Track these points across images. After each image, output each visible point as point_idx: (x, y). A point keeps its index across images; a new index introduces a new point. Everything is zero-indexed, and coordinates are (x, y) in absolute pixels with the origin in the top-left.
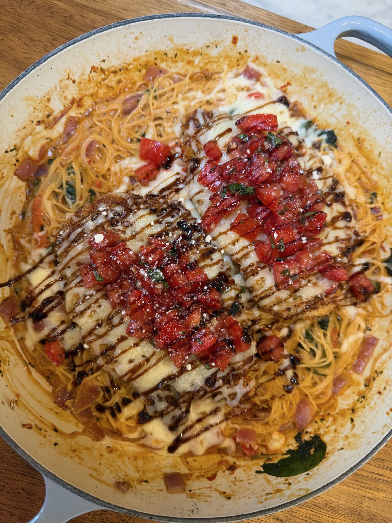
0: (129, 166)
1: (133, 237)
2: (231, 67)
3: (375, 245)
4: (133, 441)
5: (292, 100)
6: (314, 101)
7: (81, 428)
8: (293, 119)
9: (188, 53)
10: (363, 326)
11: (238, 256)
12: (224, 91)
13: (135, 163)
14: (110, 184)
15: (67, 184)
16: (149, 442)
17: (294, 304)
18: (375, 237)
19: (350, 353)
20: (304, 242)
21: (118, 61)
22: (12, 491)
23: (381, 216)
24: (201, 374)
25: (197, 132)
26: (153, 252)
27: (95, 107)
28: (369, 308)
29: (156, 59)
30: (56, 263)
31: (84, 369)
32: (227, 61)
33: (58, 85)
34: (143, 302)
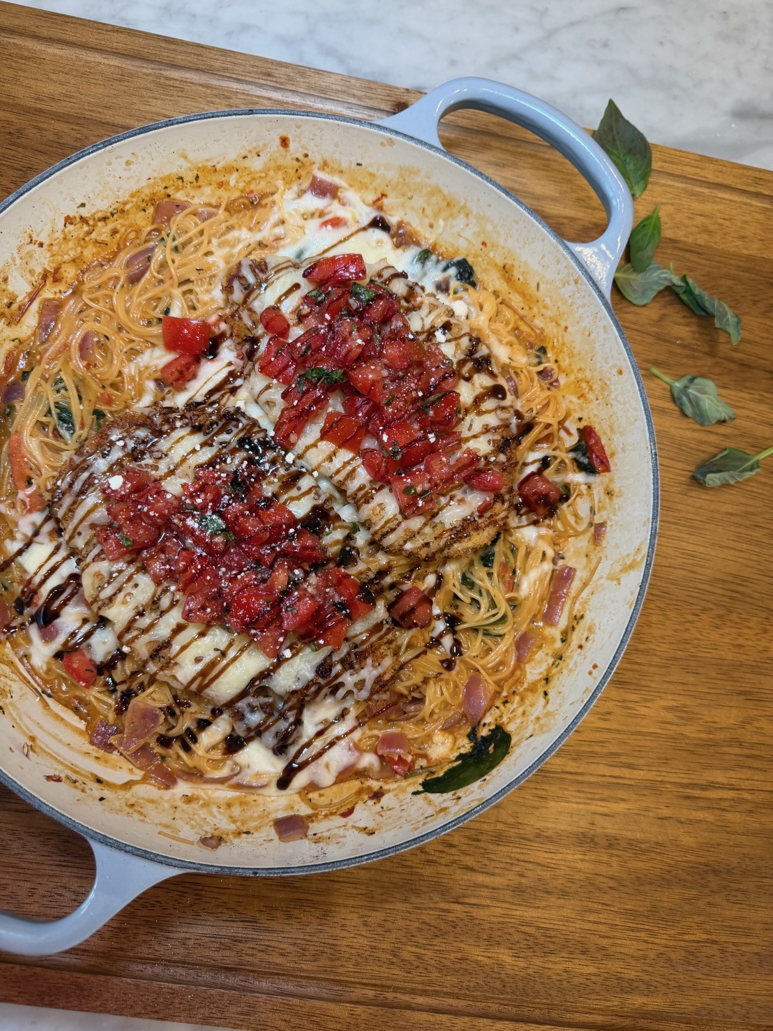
0: (151, 364)
1: (171, 472)
2: (288, 183)
3: (551, 428)
4: (222, 781)
5: (393, 220)
6: (427, 217)
7: (139, 775)
8: (400, 251)
9: (215, 171)
10: (550, 553)
11: (340, 477)
12: (283, 222)
13: (158, 358)
14: (126, 396)
15: (56, 407)
16: (246, 778)
17: (433, 536)
18: (548, 416)
19: (535, 597)
20: (432, 440)
21: (105, 201)
22: (49, 894)
23: (557, 381)
24: (308, 662)
25: (247, 296)
26: (202, 489)
27: (83, 277)
28: (559, 525)
29: (166, 188)
30: (59, 531)
31: (130, 687)
32: (280, 174)
33: (16, 255)
34: (199, 567)
